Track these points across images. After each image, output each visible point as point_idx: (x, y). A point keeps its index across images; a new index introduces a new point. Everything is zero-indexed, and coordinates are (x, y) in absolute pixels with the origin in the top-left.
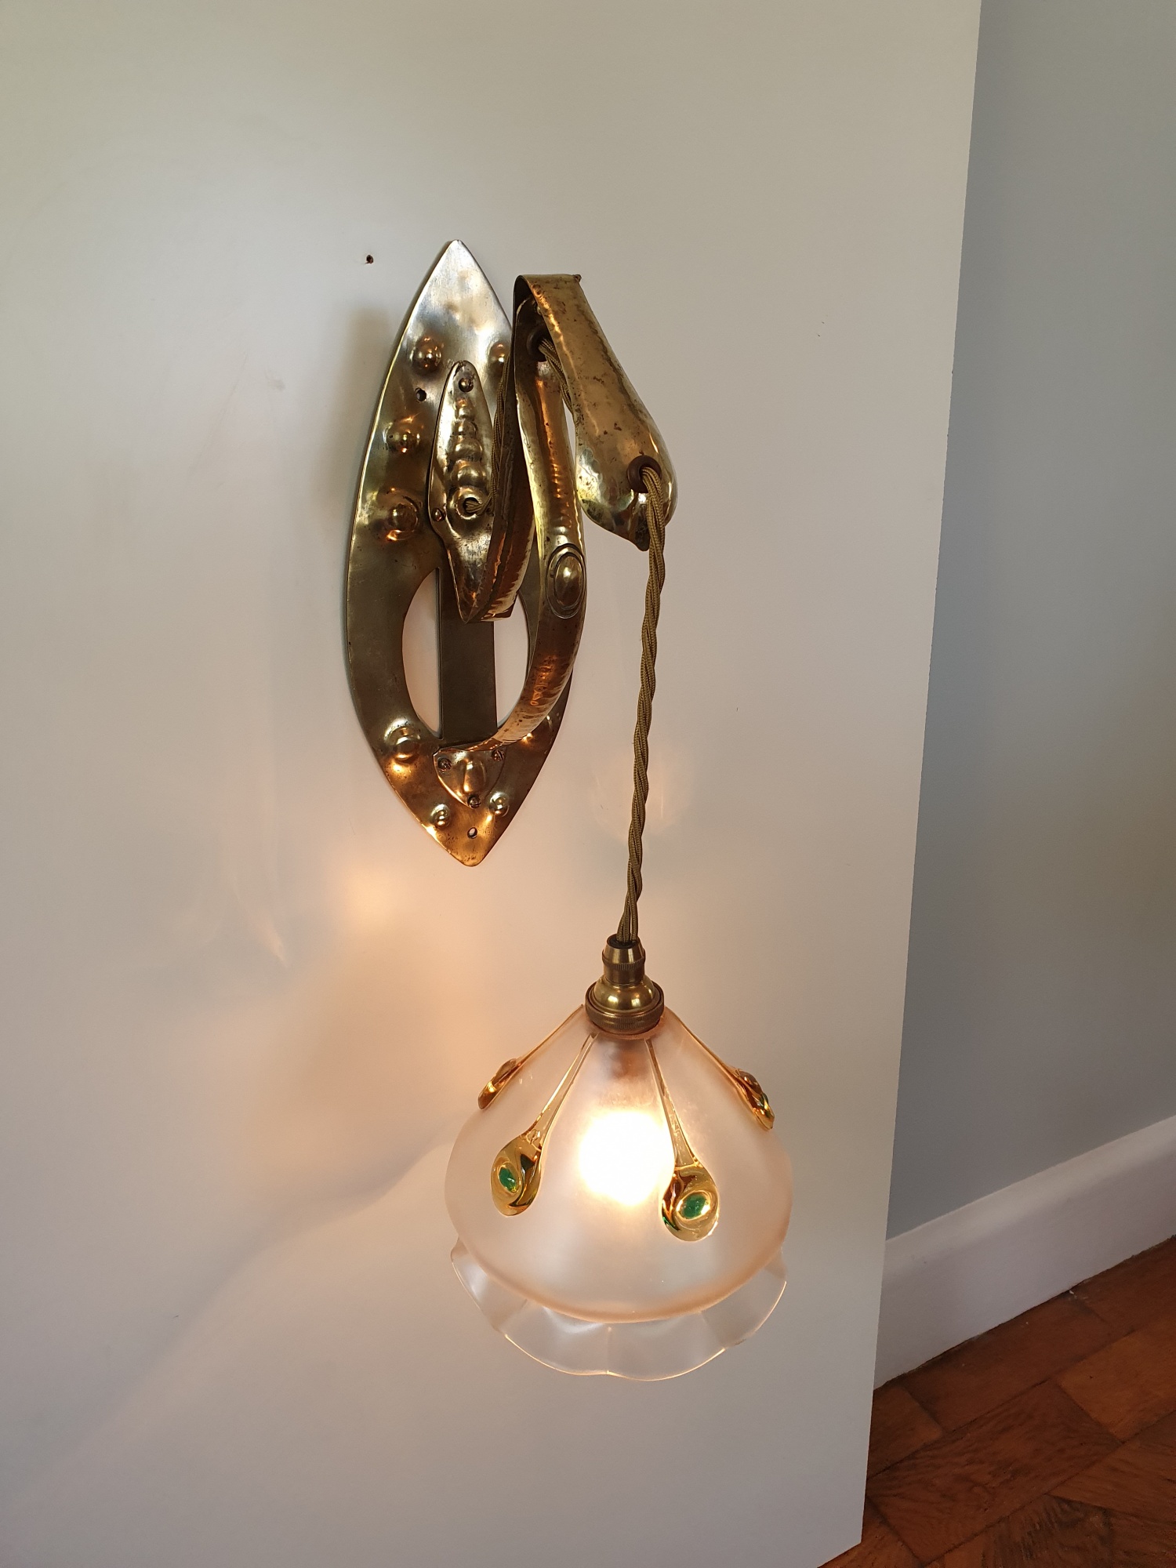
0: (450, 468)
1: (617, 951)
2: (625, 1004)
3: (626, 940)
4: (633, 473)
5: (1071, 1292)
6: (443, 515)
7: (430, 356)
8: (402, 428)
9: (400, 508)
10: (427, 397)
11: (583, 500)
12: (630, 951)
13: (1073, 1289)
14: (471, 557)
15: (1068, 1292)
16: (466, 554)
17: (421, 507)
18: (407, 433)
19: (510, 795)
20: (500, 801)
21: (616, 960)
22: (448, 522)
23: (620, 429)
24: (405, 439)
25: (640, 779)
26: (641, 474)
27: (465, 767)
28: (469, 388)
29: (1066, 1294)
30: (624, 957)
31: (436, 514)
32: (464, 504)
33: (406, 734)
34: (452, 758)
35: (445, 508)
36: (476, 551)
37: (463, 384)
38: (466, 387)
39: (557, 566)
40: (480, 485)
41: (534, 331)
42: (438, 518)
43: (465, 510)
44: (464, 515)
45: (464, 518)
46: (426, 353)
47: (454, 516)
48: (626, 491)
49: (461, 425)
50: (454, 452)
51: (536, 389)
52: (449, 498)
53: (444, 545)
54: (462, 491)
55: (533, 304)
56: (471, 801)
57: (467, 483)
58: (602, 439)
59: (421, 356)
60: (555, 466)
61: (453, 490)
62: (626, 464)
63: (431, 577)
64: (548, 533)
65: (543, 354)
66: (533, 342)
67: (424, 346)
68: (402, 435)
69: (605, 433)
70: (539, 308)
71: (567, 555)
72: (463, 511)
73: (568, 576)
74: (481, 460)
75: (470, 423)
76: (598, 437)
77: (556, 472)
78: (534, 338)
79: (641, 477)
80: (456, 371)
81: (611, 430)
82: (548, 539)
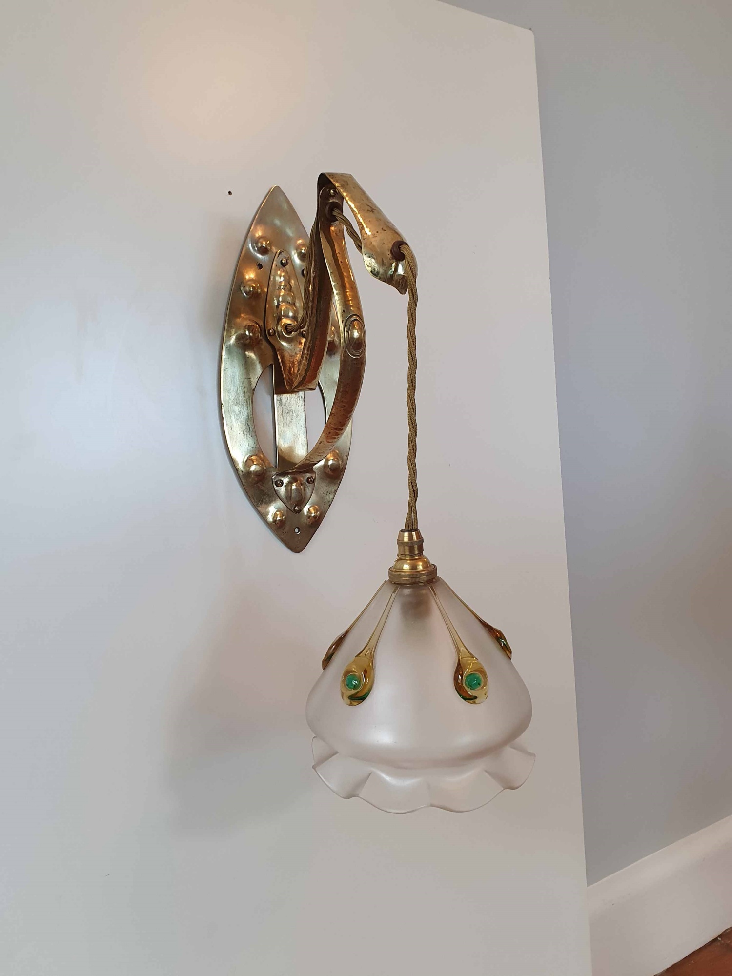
0: (277, 307)
1: (406, 534)
2: (414, 567)
3: (411, 526)
4: (395, 249)
5: (719, 939)
6: (274, 332)
7: (264, 246)
8: (249, 283)
9: (249, 328)
10: (264, 267)
12: (414, 533)
13: (720, 936)
15: (716, 939)
16: (290, 357)
17: (262, 328)
18: (253, 287)
21: (406, 539)
22: (277, 336)
23: (385, 230)
24: (252, 290)
26: (399, 248)
27: (292, 487)
28: (287, 263)
29: (715, 940)
30: (411, 537)
31: (271, 331)
32: (286, 327)
33: (255, 463)
34: (283, 480)
35: (275, 329)
37: (283, 261)
38: (285, 263)
39: (350, 326)
40: (295, 318)
41: (329, 204)
42: (272, 334)
43: (287, 331)
44: (286, 334)
45: (286, 336)
46: (262, 244)
47: (281, 334)
48: (392, 261)
49: (283, 284)
50: (279, 300)
51: (331, 237)
52: (278, 324)
53: (275, 350)
54: (285, 321)
55: (328, 190)
56: (296, 508)
57: (287, 316)
58: (376, 235)
59: (259, 245)
60: (345, 274)
61: (279, 319)
62: (391, 246)
63: (268, 370)
64: (344, 308)
65: (335, 216)
66: (329, 211)
67: (261, 240)
68: (250, 287)
69: (377, 232)
70: (332, 191)
71: (355, 320)
72: (286, 331)
73: (356, 334)
74: (294, 304)
75: (287, 283)
76: (373, 235)
77: (346, 277)
78: (329, 208)
79: (400, 250)
80: (279, 255)
81: (380, 231)
82: (344, 311)
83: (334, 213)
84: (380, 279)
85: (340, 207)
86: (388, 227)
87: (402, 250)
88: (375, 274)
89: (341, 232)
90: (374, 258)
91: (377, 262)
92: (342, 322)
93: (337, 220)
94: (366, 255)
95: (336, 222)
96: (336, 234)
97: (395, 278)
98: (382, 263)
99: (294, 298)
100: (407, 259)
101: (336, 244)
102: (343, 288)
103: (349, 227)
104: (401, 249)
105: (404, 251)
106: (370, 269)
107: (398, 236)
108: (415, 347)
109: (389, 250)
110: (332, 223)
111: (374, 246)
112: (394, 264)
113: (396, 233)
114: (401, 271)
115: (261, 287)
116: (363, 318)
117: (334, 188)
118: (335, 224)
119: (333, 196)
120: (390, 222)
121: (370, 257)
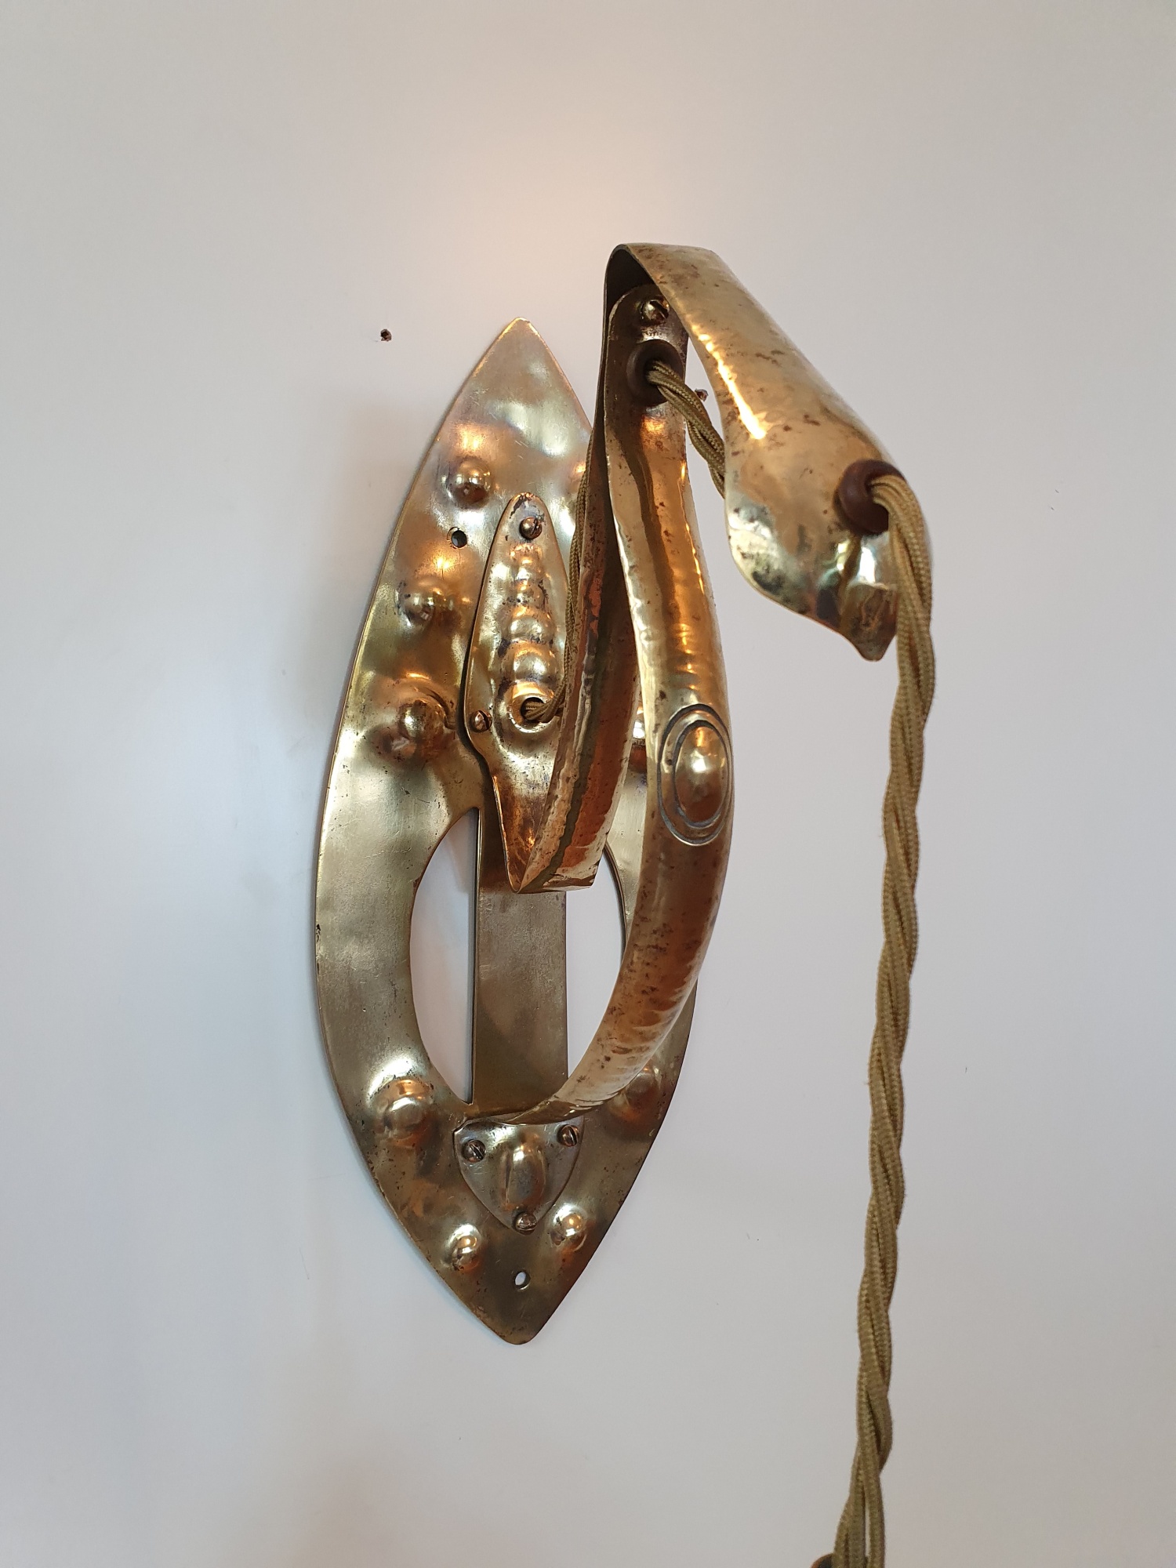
0: (502, 651)
4: (851, 492)
6: (487, 721)
7: (475, 481)
8: (423, 584)
9: (418, 708)
10: (469, 542)
11: (744, 555)
14: (531, 790)
16: (525, 786)
17: (453, 710)
18: (435, 594)
19: (590, 1212)
20: (571, 1222)
22: (495, 734)
23: (816, 423)
24: (431, 604)
25: (886, 1171)
26: (869, 488)
27: (510, 1157)
28: (536, 531)
31: (477, 719)
32: (523, 708)
33: (408, 1093)
34: (488, 1139)
35: (491, 712)
36: (541, 783)
37: (527, 526)
38: (530, 530)
39: (679, 745)
40: (549, 680)
41: (639, 349)
42: (479, 727)
43: (524, 718)
44: (522, 724)
45: (523, 730)
46: (468, 476)
47: (505, 726)
48: (836, 535)
49: (523, 588)
50: (508, 630)
51: (642, 454)
52: (499, 697)
53: (490, 769)
54: (523, 689)
55: (638, 304)
56: (520, 1221)
57: (526, 675)
58: (779, 439)
59: (460, 480)
60: (677, 573)
61: (505, 683)
62: (834, 478)
63: (465, 825)
64: (663, 683)
65: (655, 386)
66: (636, 370)
67: (465, 466)
68: (425, 596)
69: (787, 429)
70: (650, 307)
71: (698, 724)
72: (521, 719)
73: (700, 765)
74: (551, 642)
75: (536, 585)
76: (771, 437)
77: (678, 581)
78: (638, 360)
79: (871, 496)
80: (516, 508)
81: (798, 425)
82: (663, 695)
83: (655, 377)
84: (786, 602)
85: (674, 360)
86: (826, 411)
87: (880, 497)
88: (769, 584)
89: (674, 437)
90: (767, 524)
91: (780, 540)
92: (655, 731)
93: (664, 400)
94: (737, 511)
95: (661, 407)
96: (659, 445)
97: (845, 597)
98: (797, 542)
99: (551, 626)
100: (899, 530)
101: (656, 477)
102: (666, 616)
103: (696, 420)
104: (879, 491)
105: (885, 496)
106: (748, 567)
107: (863, 445)
108: (913, 875)
109: (826, 495)
110: (649, 410)
111: (770, 480)
112: (843, 548)
113: (857, 433)
114: (867, 572)
115: (456, 597)
116: (726, 715)
117: (658, 298)
118: (657, 411)
119: (652, 323)
120: (831, 396)
121: (752, 520)
